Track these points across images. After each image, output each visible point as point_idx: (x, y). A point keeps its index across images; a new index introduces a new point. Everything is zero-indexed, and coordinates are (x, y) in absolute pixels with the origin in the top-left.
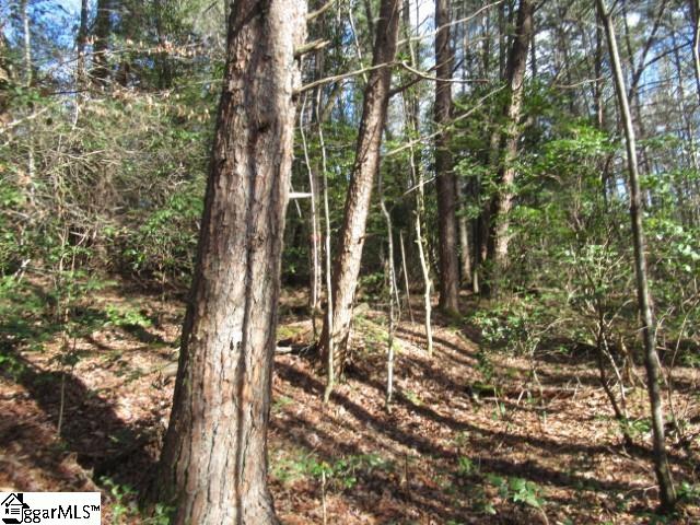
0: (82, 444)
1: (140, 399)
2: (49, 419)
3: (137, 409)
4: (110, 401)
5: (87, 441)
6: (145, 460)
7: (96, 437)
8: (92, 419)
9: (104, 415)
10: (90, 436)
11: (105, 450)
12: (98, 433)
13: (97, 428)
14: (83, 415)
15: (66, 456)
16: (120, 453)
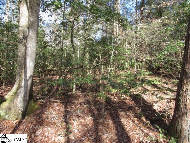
0: (146, 114)
1: (159, 104)
2: (137, 106)
3: (159, 107)
4: (151, 104)
5: (147, 114)
6: (163, 122)
7: (149, 113)
8: (147, 108)
9: (150, 107)
10: (147, 113)
11: (152, 117)
12: (149, 112)
13: (149, 110)
14: (145, 107)
15: (142, 116)
16: (156, 119)
